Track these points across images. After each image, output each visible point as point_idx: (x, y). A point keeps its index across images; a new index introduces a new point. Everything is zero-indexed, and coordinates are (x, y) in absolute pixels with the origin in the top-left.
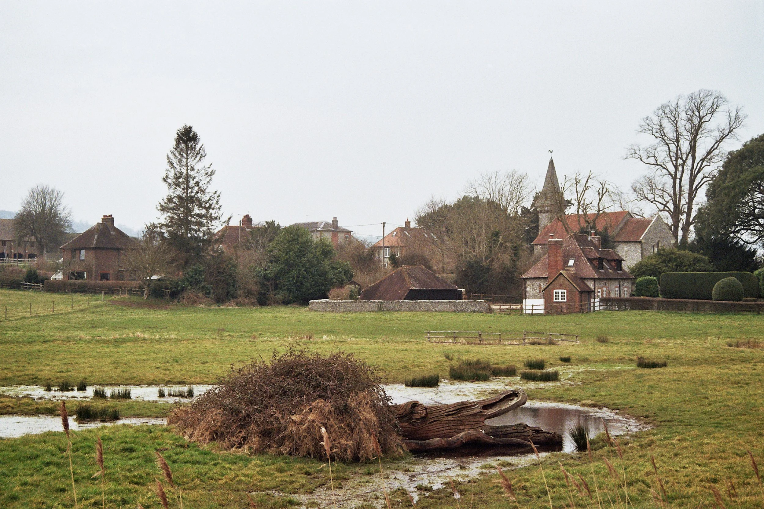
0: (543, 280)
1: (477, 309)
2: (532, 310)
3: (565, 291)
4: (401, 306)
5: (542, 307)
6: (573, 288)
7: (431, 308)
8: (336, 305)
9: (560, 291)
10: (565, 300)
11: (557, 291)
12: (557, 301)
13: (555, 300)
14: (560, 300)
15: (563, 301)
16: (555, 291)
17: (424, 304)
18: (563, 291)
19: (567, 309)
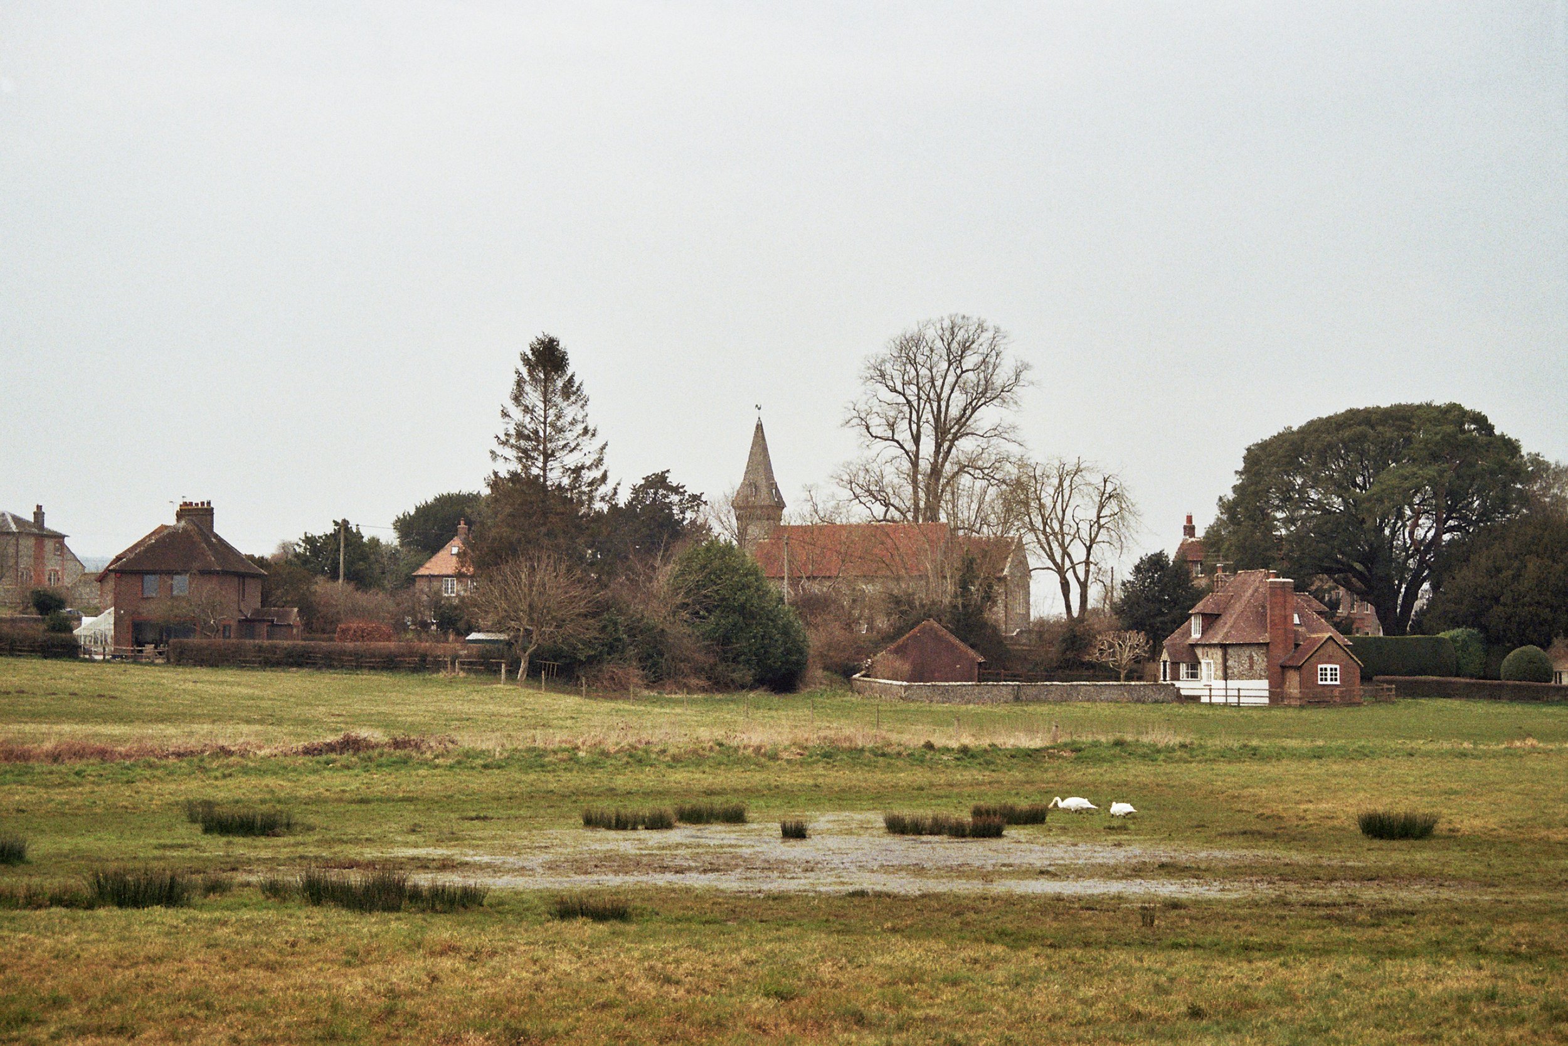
0: (1255, 648)
1: (1161, 697)
2: (1239, 697)
3: (1338, 667)
4: (1049, 692)
5: (1267, 693)
6: (1351, 661)
7: (1094, 695)
8: (947, 691)
9: (1329, 666)
10: (1338, 683)
11: (1324, 666)
12: (1324, 683)
13: (1320, 683)
14: (1329, 682)
15: (1334, 683)
16: (1320, 666)
17: (1083, 689)
18: (1334, 666)
19: (1342, 698)
